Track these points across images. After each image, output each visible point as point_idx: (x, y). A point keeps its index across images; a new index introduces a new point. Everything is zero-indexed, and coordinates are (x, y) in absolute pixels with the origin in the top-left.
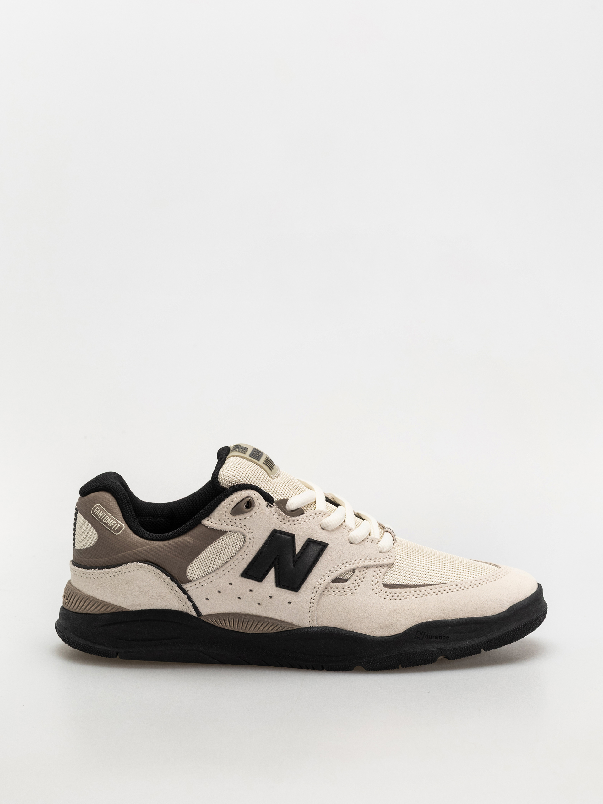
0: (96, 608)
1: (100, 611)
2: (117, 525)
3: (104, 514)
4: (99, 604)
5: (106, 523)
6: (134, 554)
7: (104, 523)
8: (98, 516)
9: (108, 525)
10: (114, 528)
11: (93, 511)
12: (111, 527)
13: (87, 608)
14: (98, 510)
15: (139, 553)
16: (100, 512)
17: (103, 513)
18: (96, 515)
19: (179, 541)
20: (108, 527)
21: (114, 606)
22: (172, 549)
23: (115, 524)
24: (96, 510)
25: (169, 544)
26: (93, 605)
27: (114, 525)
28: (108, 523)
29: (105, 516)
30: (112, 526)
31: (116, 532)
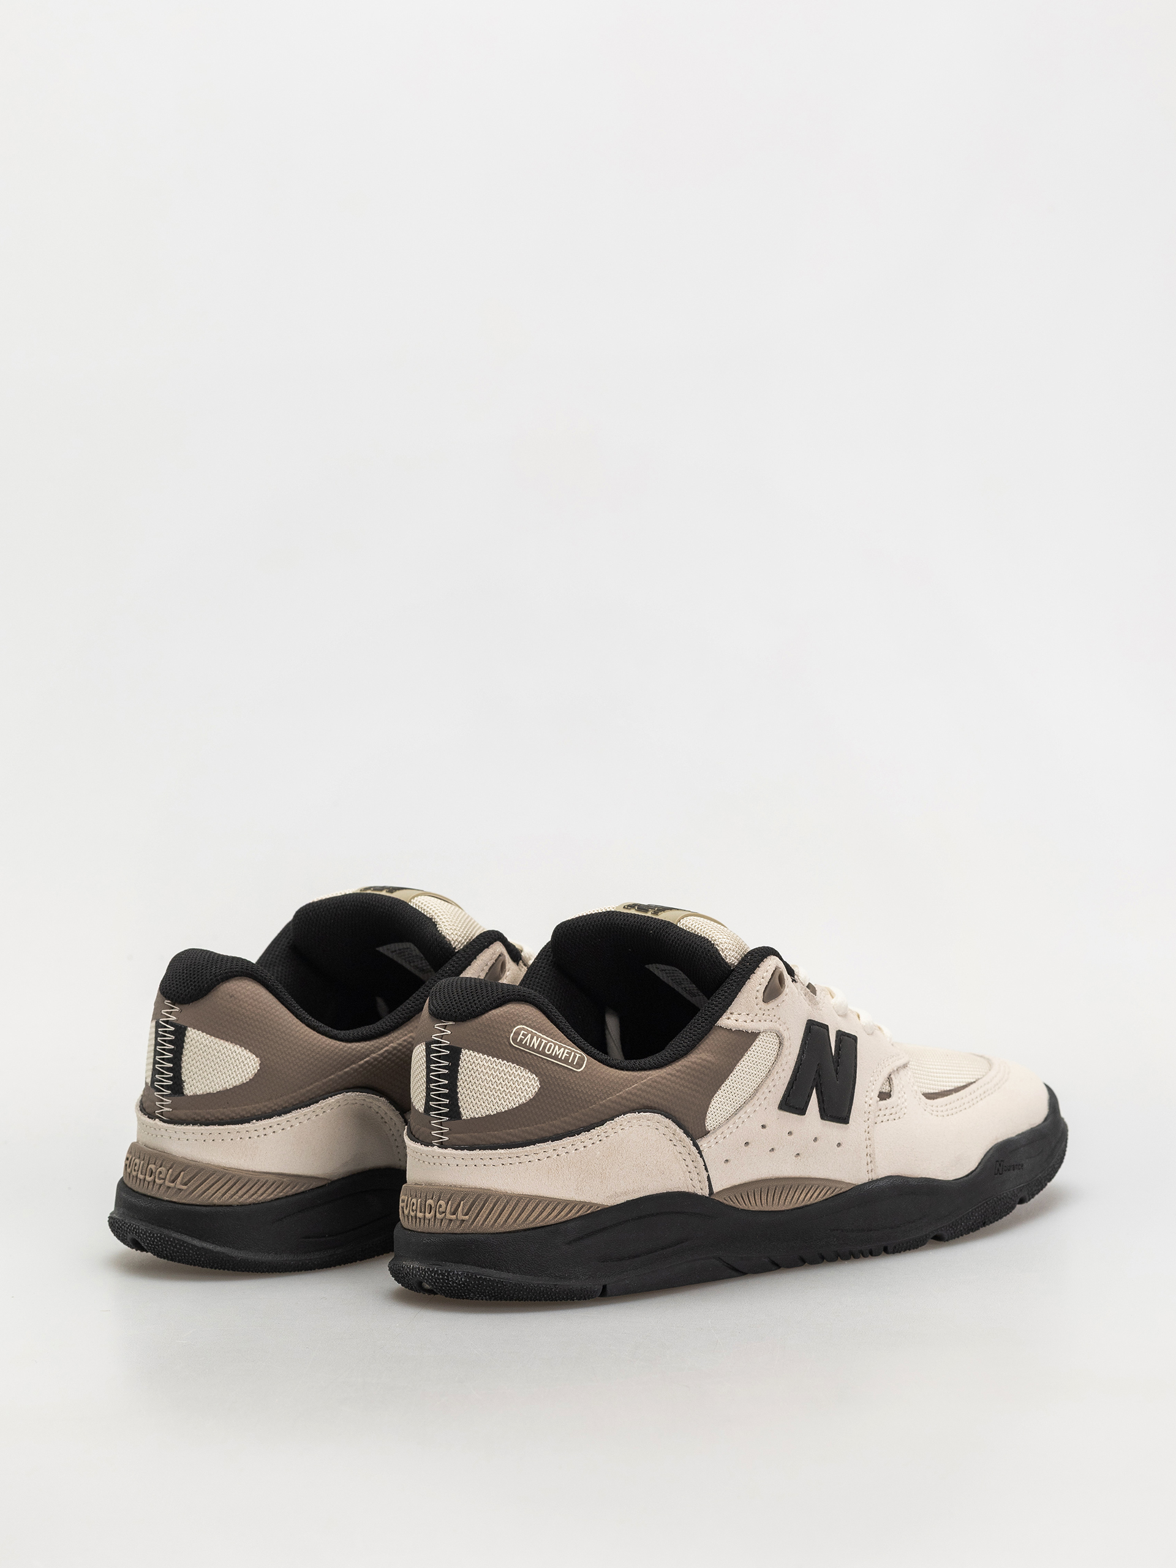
0: (550, 1214)
1: (558, 1217)
2: (575, 1056)
3: (541, 1042)
4: (554, 1204)
5: (553, 1055)
6: (622, 1098)
7: (550, 1056)
8: (531, 1046)
9: (559, 1057)
10: (573, 1061)
11: (514, 1040)
12: (566, 1061)
13: (531, 1218)
14: (525, 1036)
15: (630, 1096)
16: (532, 1038)
17: (540, 1039)
18: (525, 1046)
19: (692, 1063)
20: (560, 1060)
21: (583, 1204)
22: (684, 1078)
23: (570, 1054)
24: (521, 1036)
25: (677, 1071)
26: (544, 1209)
27: (570, 1056)
28: (557, 1054)
29: (546, 1044)
30: (567, 1059)
31: (577, 1066)
